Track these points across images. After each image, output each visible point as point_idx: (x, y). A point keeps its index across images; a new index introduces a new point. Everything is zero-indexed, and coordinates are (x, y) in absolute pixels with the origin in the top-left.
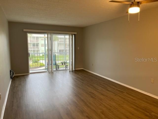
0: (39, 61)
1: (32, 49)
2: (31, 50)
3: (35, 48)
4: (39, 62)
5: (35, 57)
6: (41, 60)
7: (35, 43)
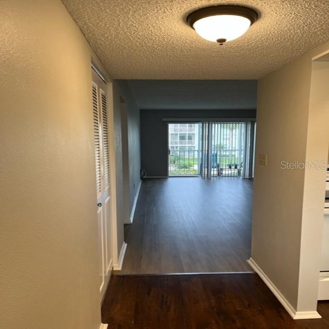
0: (192, 166)
1: (179, 146)
2: (177, 147)
3: (185, 144)
4: (192, 168)
5: (184, 159)
6: (195, 165)
7: (186, 134)
